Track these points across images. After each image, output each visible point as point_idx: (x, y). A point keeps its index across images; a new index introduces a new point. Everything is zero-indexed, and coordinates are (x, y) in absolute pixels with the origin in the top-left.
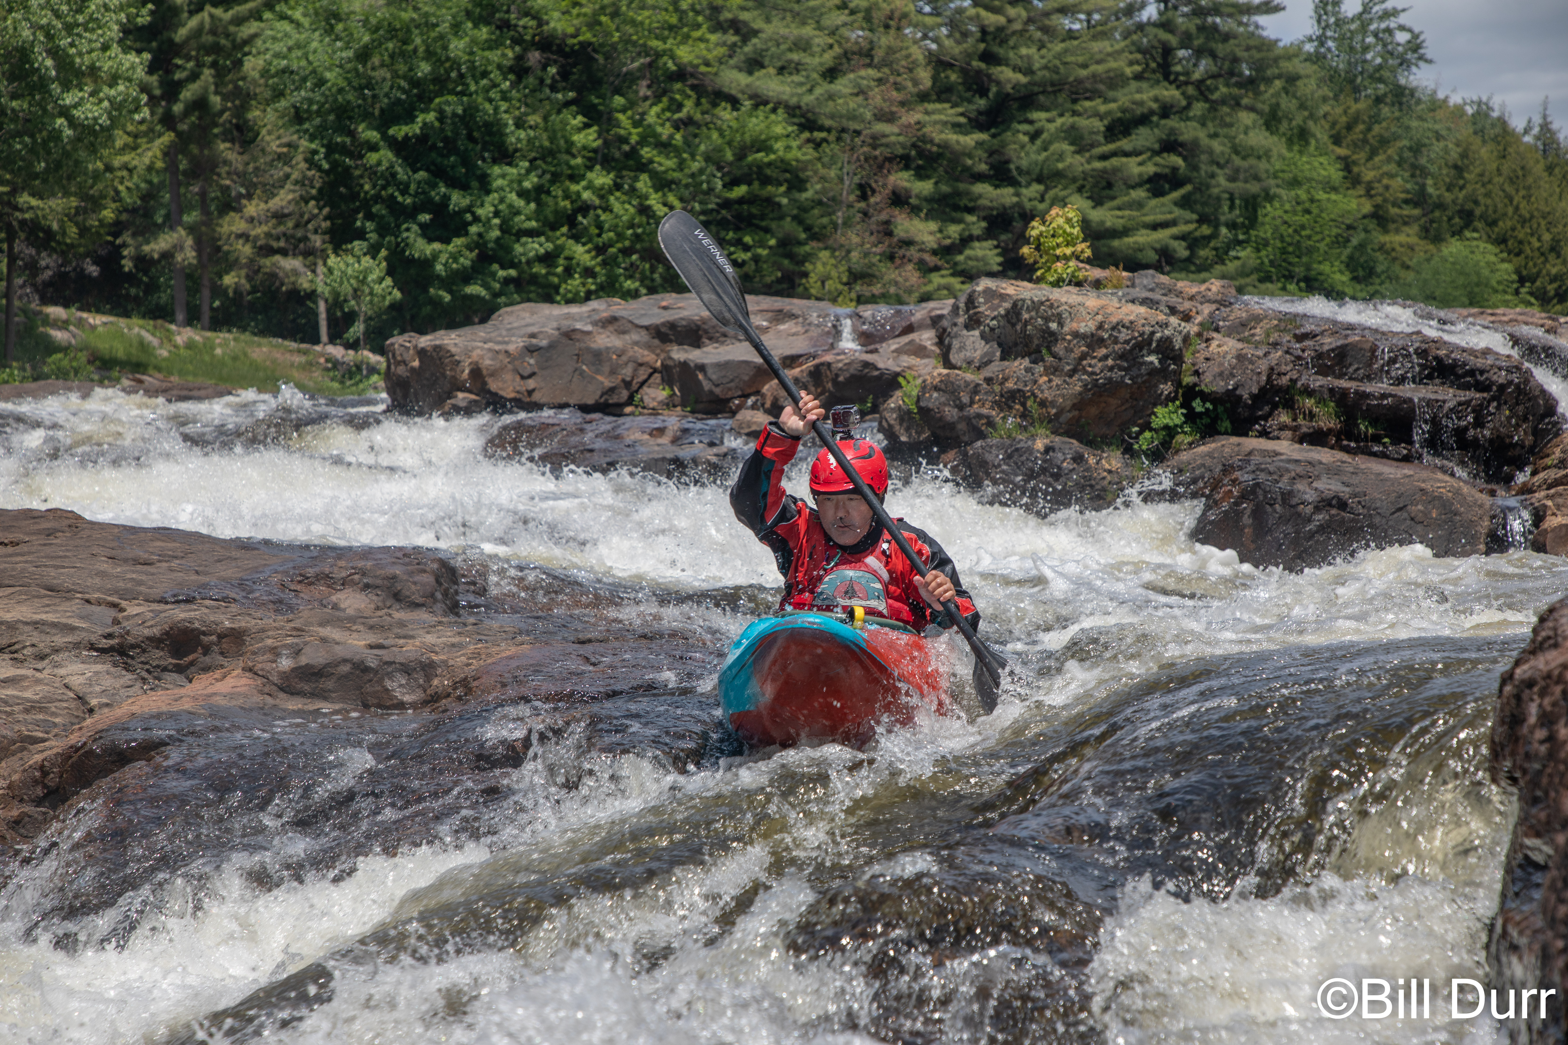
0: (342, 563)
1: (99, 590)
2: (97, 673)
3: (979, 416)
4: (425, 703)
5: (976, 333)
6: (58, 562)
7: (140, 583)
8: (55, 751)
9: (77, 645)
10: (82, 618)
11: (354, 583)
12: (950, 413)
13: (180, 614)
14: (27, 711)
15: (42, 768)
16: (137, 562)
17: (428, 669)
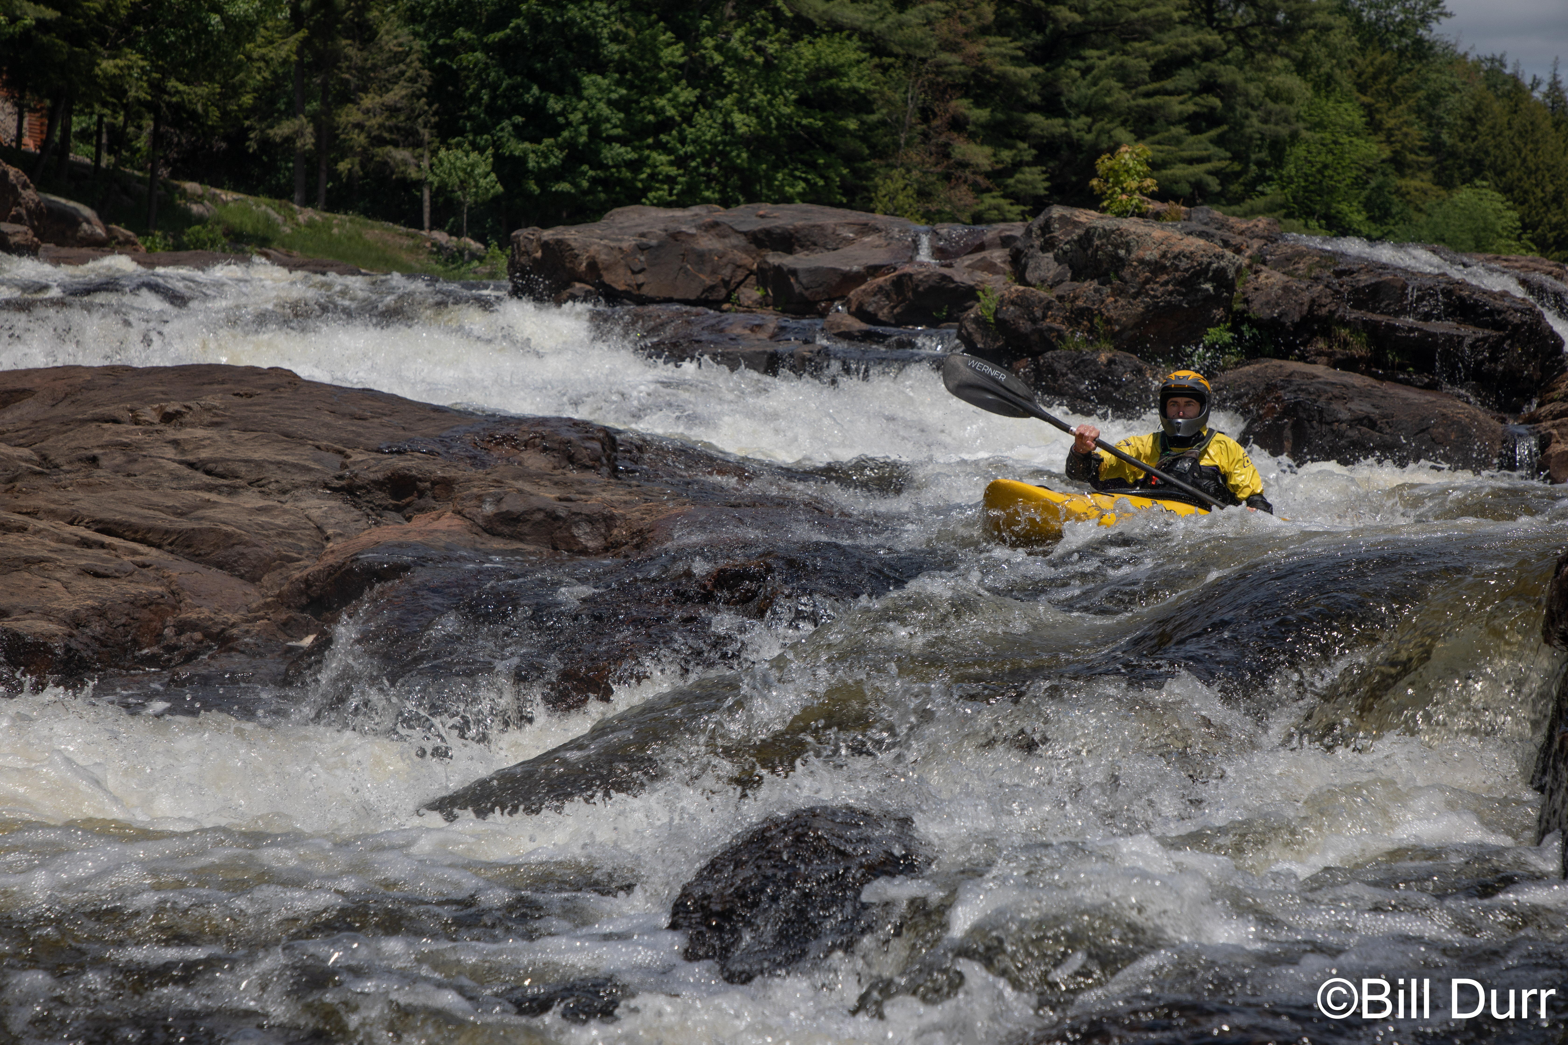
0: (524, 427)
1: (326, 438)
2: (331, 508)
3: (1051, 329)
4: (606, 549)
5: (1051, 255)
6: (290, 413)
7: (359, 435)
8: (317, 568)
9: (313, 484)
10: (315, 461)
11: (534, 446)
12: (1025, 326)
13: (399, 463)
14: (279, 535)
15: (306, 581)
16: (353, 417)
17: (609, 520)
